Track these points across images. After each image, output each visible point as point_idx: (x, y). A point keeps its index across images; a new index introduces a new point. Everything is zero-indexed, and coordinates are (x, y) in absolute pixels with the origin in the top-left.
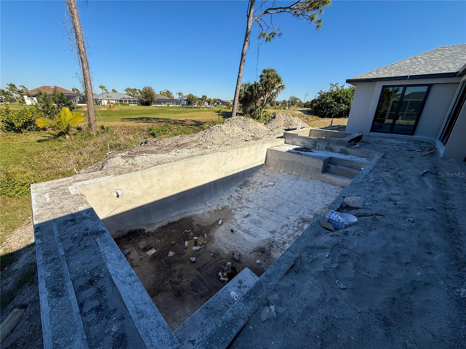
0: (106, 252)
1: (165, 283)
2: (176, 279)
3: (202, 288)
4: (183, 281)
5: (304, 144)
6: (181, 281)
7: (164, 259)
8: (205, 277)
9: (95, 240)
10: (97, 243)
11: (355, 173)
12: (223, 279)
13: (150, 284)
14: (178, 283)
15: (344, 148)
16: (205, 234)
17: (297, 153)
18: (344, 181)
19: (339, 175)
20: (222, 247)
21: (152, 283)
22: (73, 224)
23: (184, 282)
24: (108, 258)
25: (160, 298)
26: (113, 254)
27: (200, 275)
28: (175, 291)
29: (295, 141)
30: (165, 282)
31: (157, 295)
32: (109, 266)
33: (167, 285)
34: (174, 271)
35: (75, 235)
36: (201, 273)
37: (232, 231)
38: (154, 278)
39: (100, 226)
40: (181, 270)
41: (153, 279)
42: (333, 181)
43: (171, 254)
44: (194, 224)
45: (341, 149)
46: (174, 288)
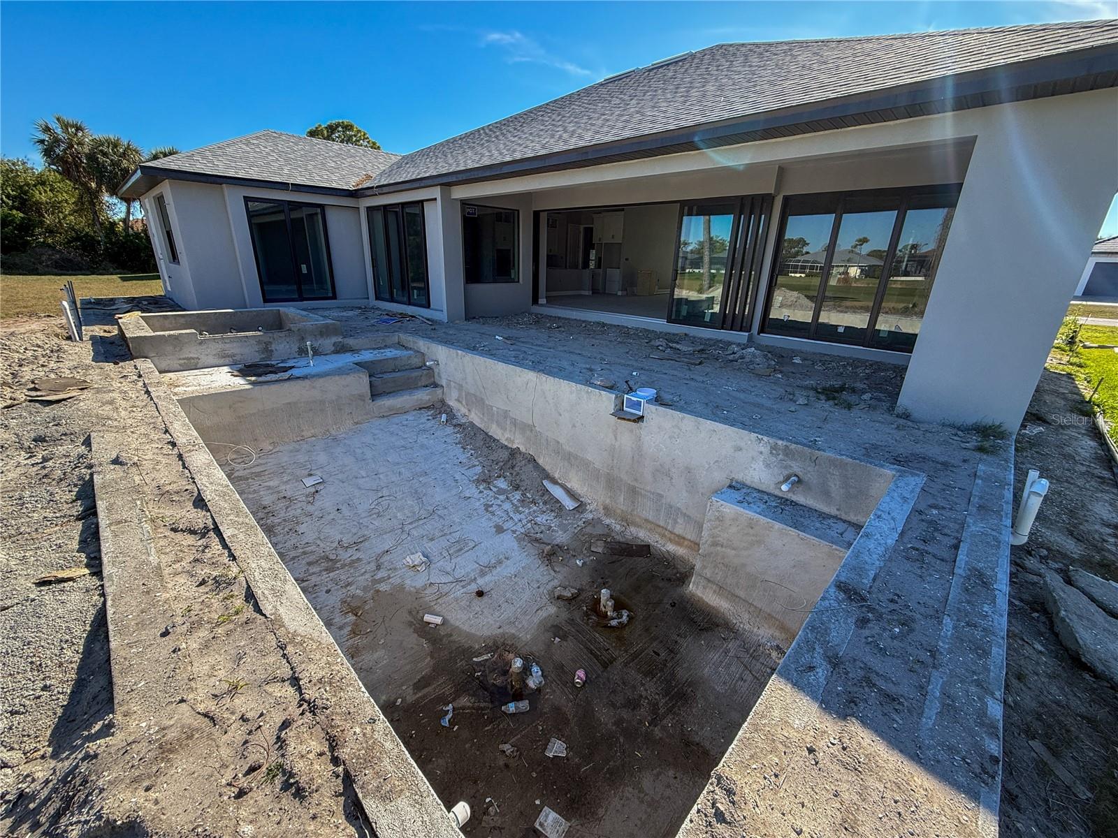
0: (875, 556)
1: (661, 735)
2: (643, 711)
3: (654, 652)
4: (644, 693)
5: (233, 355)
6: (646, 698)
7: (578, 767)
8: (626, 651)
9: (871, 587)
10: (874, 580)
11: (416, 377)
12: (624, 618)
13: (676, 778)
14: (654, 707)
15: (340, 340)
16: (474, 659)
17: (289, 379)
18: (415, 397)
19: (394, 392)
20: (536, 620)
21: (671, 773)
22: (877, 674)
23: (646, 690)
24: (881, 550)
25: (704, 734)
26: (872, 546)
27: (621, 660)
28: (673, 706)
29: (196, 356)
30: (658, 738)
31: (698, 744)
32: (890, 542)
33: (664, 728)
34: (618, 722)
35: (897, 630)
36: (615, 659)
37: (480, 594)
38: (655, 772)
39: (832, 602)
40: (613, 705)
41: (659, 774)
42: (399, 406)
43: (557, 748)
44: (411, 698)
45: (334, 345)
46: (670, 710)
